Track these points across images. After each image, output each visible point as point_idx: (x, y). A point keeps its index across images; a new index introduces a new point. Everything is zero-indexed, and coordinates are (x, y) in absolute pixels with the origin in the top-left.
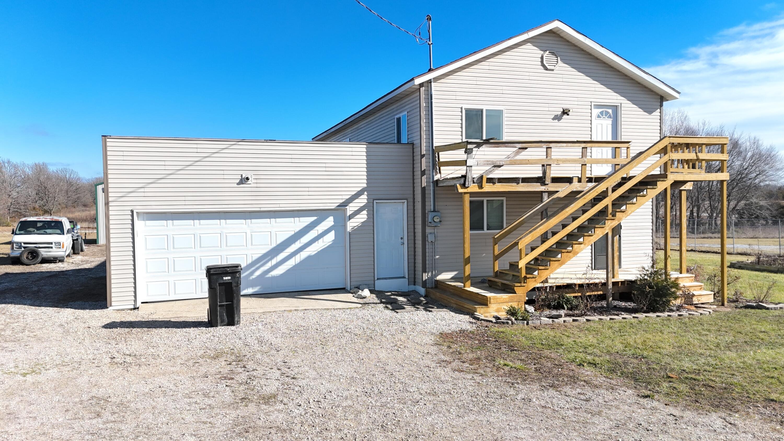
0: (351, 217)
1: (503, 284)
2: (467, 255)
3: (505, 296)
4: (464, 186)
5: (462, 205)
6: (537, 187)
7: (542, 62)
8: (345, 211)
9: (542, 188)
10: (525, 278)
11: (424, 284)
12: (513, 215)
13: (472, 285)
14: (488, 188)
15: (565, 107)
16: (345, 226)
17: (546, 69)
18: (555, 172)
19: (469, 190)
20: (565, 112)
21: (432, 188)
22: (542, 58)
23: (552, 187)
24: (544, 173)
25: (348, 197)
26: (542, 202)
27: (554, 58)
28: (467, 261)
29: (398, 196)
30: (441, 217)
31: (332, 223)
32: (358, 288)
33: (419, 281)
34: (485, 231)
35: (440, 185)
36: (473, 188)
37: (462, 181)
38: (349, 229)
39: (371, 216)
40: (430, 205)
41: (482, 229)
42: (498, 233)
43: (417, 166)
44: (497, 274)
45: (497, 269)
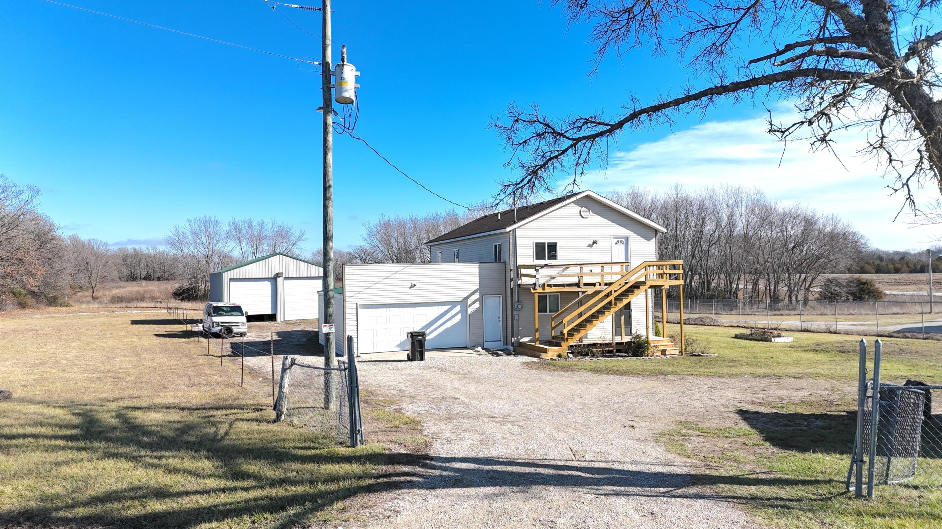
0: (470, 306)
1: (556, 342)
2: (537, 327)
3: (556, 348)
4: (534, 289)
5: (534, 298)
6: (575, 289)
7: (580, 213)
8: (467, 302)
9: (578, 289)
10: (567, 339)
11: (513, 344)
12: (564, 303)
13: (540, 344)
14: (548, 290)
15: (595, 239)
16: (467, 311)
17: (583, 217)
18: (586, 280)
19: (538, 291)
20: (595, 242)
21: (516, 289)
22: (580, 211)
23: (584, 289)
24: (579, 281)
25: (468, 294)
26: (578, 297)
27: (587, 211)
28: (537, 330)
29: (497, 293)
30: (522, 305)
31: (459, 309)
32: (475, 346)
33: (509, 343)
34: (548, 313)
35: (522, 287)
36: (540, 290)
37: (533, 286)
38: (469, 312)
39: (482, 304)
40: (516, 299)
41: (546, 312)
42: (555, 314)
43: (508, 275)
44: (553, 338)
45: (553, 335)
